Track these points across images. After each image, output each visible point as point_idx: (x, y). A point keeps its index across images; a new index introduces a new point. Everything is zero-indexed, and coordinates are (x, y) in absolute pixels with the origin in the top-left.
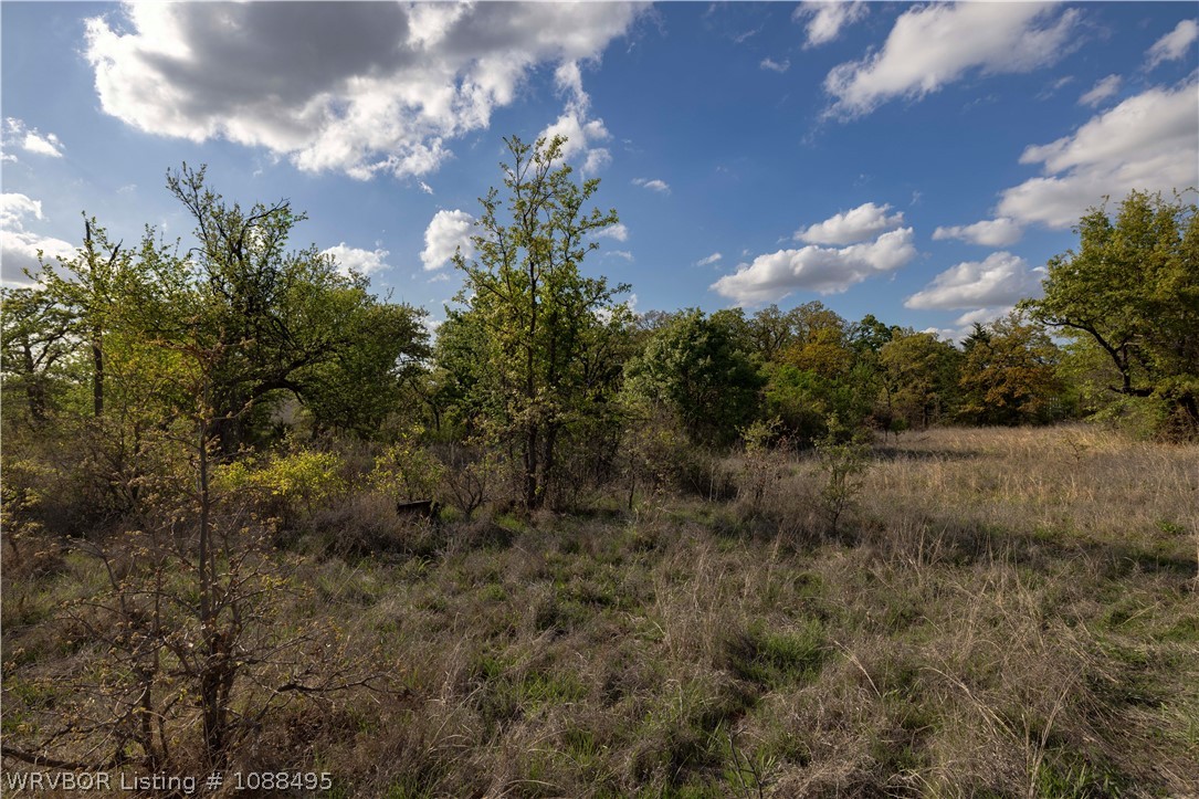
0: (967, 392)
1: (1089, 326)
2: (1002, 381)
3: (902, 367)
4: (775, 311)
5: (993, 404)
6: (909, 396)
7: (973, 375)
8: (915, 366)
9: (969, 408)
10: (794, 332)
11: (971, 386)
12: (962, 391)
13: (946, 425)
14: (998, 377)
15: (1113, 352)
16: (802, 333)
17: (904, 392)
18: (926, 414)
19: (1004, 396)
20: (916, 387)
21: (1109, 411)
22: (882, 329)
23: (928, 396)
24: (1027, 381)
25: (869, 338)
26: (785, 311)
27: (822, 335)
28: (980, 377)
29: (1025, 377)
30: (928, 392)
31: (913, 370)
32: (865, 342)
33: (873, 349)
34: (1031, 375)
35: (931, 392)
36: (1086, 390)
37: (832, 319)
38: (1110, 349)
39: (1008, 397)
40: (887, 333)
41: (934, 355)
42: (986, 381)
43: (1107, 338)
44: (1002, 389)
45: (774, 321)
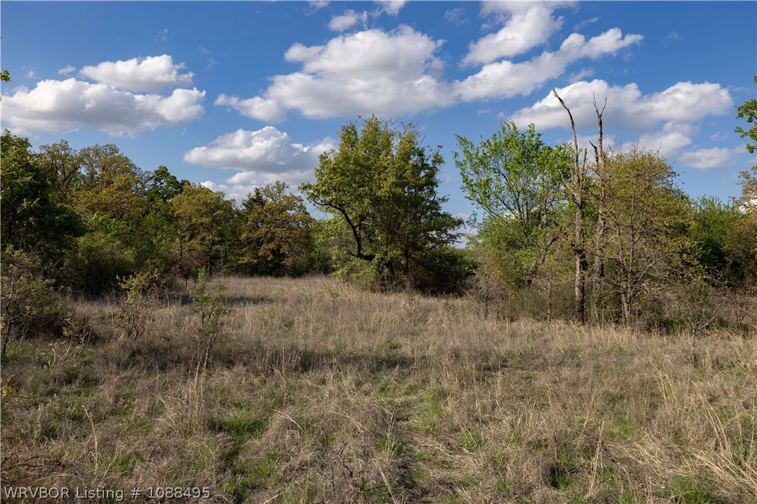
0: (245, 246)
1: (341, 207)
2: (271, 240)
3: (194, 220)
4: (65, 148)
5: (265, 257)
6: (198, 247)
7: (250, 232)
8: (204, 220)
9: (246, 260)
10: (83, 171)
11: (249, 242)
12: (241, 245)
13: (227, 275)
14: (269, 235)
15: (354, 228)
16: (92, 174)
17: (195, 243)
18: (212, 264)
19: (273, 251)
20: (203, 239)
21: (345, 269)
22: (173, 181)
23: (214, 248)
24: (290, 240)
25: (161, 188)
26: (76, 148)
27: (118, 181)
28: (255, 235)
29: (288, 237)
30: (213, 244)
31: (202, 224)
32: (157, 192)
33: (165, 199)
34: (293, 236)
35: (216, 244)
36: (334, 252)
37: (126, 166)
38: (352, 226)
39: (276, 253)
40: (180, 186)
41: (221, 212)
42: (260, 238)
43: (350, 218)
44: (271, 246)
45: (62, 158)
